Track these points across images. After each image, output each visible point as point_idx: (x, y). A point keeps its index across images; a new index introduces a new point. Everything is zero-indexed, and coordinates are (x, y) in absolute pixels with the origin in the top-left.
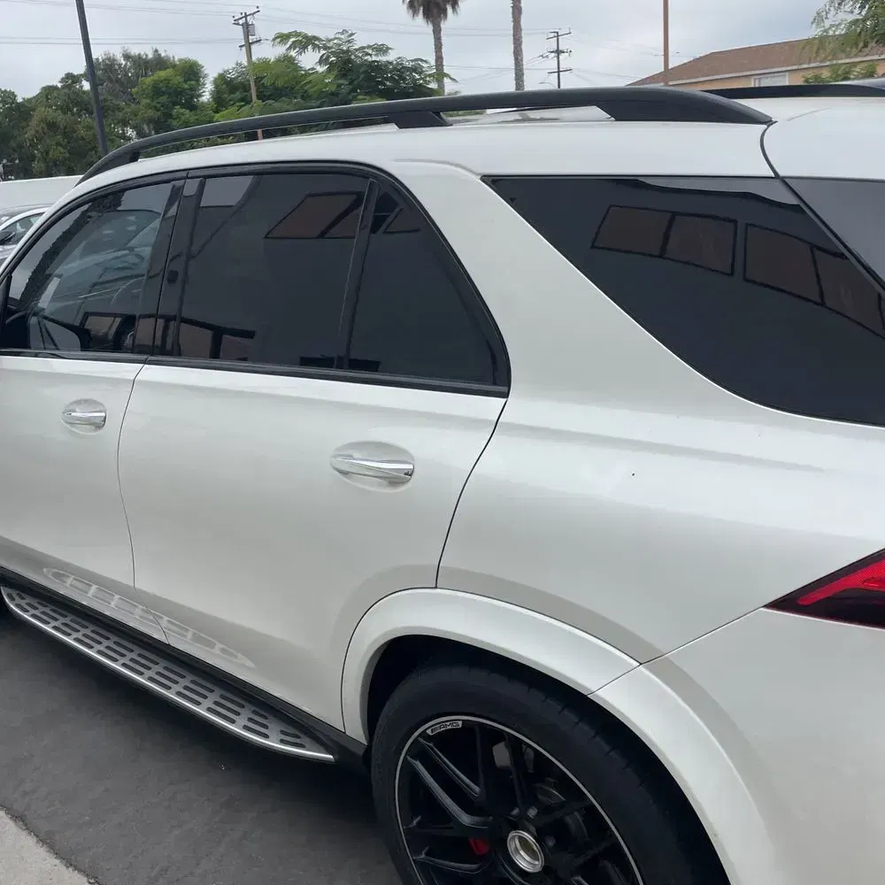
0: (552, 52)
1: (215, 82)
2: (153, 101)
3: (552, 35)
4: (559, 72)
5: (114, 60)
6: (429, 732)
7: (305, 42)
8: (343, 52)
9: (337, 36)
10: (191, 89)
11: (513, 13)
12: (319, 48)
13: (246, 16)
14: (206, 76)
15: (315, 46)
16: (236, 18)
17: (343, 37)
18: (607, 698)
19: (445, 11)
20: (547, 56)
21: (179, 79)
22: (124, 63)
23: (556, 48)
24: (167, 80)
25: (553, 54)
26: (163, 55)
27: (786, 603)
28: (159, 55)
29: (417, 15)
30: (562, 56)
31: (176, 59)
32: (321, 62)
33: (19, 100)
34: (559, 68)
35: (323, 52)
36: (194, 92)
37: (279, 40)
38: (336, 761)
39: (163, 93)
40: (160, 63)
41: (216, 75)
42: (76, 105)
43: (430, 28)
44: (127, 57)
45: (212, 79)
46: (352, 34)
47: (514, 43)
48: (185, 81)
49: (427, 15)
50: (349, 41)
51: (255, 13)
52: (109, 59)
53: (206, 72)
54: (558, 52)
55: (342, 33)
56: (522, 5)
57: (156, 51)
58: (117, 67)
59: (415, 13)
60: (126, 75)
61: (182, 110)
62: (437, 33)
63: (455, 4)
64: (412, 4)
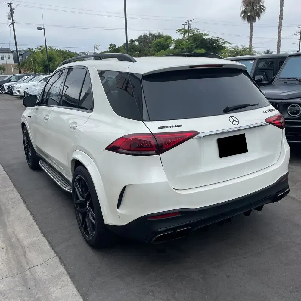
0: (298, 33)
2: (155, 48)
3: (299, 27)
4: (300, 40)
5: (146, 35)
11: (279, 20)
13: (189, 21)
19: (255, 19)
21: (164, 41)
22: (149, 36)
23: (300, 31)
24: (160, 42)
26: (161, 34)
28: (160, 34)
29: (245, 20)
31: (165, 35)
33: (117, 47)
36: (168, 45)
37: (178, 31)
39: (158, 46)
40: (160, 36)
42: (133, 49)
43: (249, 24)
44: (150, 34)
50: (197, 32)
51: (192, 20)
52: (145, 35)
55: (196, 29)
57: (159, 33)
58: (147, 37)
60: (149, 40)
62: (251, 26)
63: (259, 17)
64: (243, 17)
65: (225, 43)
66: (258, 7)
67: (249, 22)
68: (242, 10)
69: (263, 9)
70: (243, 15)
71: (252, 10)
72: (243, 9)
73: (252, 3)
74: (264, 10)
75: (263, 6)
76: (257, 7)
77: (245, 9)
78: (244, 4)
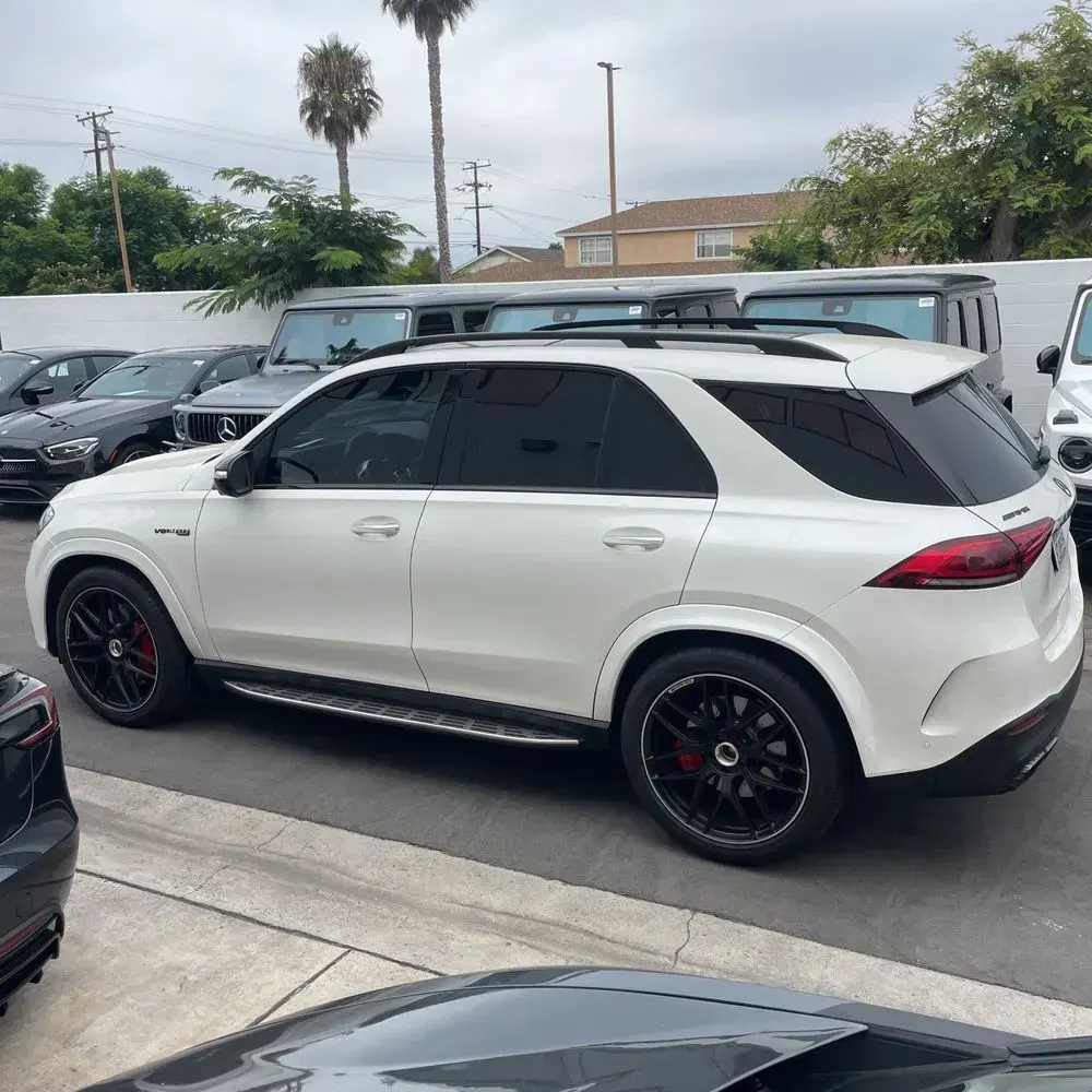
0: (469, 185)
1: (57, 195)
3: (469, 166)
4: (477, 208)
6: (670, 691)
7: (254, 181)
8: (301, 197)
9: (295, 180)
10: (28, 203)
11: (434, 143)
12: (269, 189)
13: (94, 117)
14: (45, 188)
15: (264, 187)
16: (81, 117)
17: (302, 181)
18: (789, 642)
19: (351, 134)
20: (464, 190)
21: (12, 189)
23: (473, 181)
25: (470, 188)
27: (873, 583)
29: (318, 135)
30: (481, 191)
32: (271, 204)
34: (477, 203)
35: (273, 193)
36: (32, 204)
38: (581, 744)
41: (58, 186)
45: (53, 191)
46: (312, 180)
47: (436, 177)
48: (20, 193)
49: (330, 136)
50: (309, 187)
53: (47, 182)
54: (477, 186)
55: (300, 178)
56: (444, 135)
59: (315, 130)
61: (16, 228)
62: (342, 156)
63: (363, 126)
64: (311, 122)
65: (401, 229)
66: (356, 95)
67: (331, 141)
68: (302, 99)
69: (371, 101)
70: (308, 115)
71: (339, 103)
72: (307, 96)
73: (337, 77)
74: (376, 106)
75: (371, 92)
76: (351, 94)
77: (316, 95)
78: (306, 78)
